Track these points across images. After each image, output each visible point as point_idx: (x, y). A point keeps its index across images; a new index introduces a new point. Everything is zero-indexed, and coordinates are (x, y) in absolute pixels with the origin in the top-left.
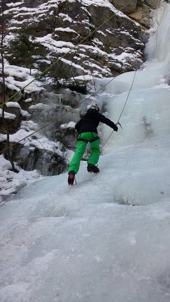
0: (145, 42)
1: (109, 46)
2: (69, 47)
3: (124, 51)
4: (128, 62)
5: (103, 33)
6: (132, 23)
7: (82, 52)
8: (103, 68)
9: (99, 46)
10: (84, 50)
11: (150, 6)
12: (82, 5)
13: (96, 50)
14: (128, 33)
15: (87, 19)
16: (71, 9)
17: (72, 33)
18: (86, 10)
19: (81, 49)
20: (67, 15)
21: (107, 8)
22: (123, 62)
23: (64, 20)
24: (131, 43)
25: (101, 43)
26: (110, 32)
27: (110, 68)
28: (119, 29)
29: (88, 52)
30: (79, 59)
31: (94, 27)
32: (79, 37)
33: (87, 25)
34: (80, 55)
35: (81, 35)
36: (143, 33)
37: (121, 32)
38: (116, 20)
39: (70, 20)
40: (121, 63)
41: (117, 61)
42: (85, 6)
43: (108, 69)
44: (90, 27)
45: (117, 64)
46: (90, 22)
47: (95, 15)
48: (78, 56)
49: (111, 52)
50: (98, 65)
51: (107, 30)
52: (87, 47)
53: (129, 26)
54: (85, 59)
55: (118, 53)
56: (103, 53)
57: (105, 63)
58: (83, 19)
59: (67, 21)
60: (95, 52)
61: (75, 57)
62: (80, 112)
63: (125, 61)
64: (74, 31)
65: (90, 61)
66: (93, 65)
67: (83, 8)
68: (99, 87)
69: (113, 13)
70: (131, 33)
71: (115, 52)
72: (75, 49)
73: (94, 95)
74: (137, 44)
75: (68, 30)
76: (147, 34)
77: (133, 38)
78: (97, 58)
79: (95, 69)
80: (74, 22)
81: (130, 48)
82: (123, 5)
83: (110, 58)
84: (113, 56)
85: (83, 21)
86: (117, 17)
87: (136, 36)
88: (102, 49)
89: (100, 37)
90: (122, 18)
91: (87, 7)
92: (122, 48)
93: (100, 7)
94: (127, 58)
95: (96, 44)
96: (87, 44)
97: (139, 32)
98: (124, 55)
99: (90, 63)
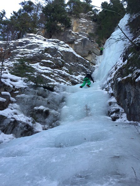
0: (93, 71)
1: (72, 71)
2: (48, 70)
3: (80, 74)
4: (82, 80)
5: (68, 65)
6: (85, 61)
7: (56, 73)
8: (67, 82)
9: (66, 71)
10: (57, 72)
11: (95, 54)
12: (58, 50)
13: (64, 72)
14: (82, 65)
15: (60, 57)
16: (52, 51)
17: (51, 63)
18: (60, 53)
19: (55, 71)
20: (49, 54)
21: (72, 53)
22: (79, 79)
23: (47, 56)
24: (84, 70)
25: (67, 69)
26: (73, 64)
27: (71, 82)
28: (78, 63)
29: (59, 73)
30: (53, 76)
31: (64, 61)
32: (55, 65)
33: (60, 60)
34: (54, 74)
35: (56, 64)
36: (92, 67)
37: (79, 65)
38: (76, 59)
39: (51, 56)
40: (78, 80)
41: (75, 79)
42: (59, 51)
43: (70, 82)
44: (62, 61)
45: (75, 80)
46: (61, 59)
47: (65, 56)
48: (53, 75)
49: (73, 74)
50: (64, 80)
51: (71, 63)
52: (59, 70)
53: (83, 62)
54: (57, 76)
55: (76, 75)
56: (68, 74)
57: (68, 79)
58: (57, 57)
59: (49, 57)
60: (63, 73)
61: (51, 75)
62: (48, 101)
63: (80, 79)
64: (52, 62)
65: (60, 78)
66: (61, 80)
67: (58, 51)
68: (62, 88)
69: (75, 55)
70: (84, 65)
71: (75, 74)
72: (52, 71)
73: (58, 92)
74: (87, 71)
75: (49, 61)
76: (94, 68)
77: (85, 68)
78: (64, 76)
79: (62, 82)
80: (53, 58)
81: (83, 73)
82: (81, 52)
83: (71, 77)
84: (73, 76)
85: (58, 58)
86: (77, 57)
87: (87, 67)
88: (68, 72)
89: (67, 66)
90: (80, 58)
91: (60, 51)
92: (79, 73)
93: (68, 52)
94: (81, 78)
95: (64, 70)
96: (59, 69)
97: (89, 65)
98: (80, 76)
99: (60, 79)
